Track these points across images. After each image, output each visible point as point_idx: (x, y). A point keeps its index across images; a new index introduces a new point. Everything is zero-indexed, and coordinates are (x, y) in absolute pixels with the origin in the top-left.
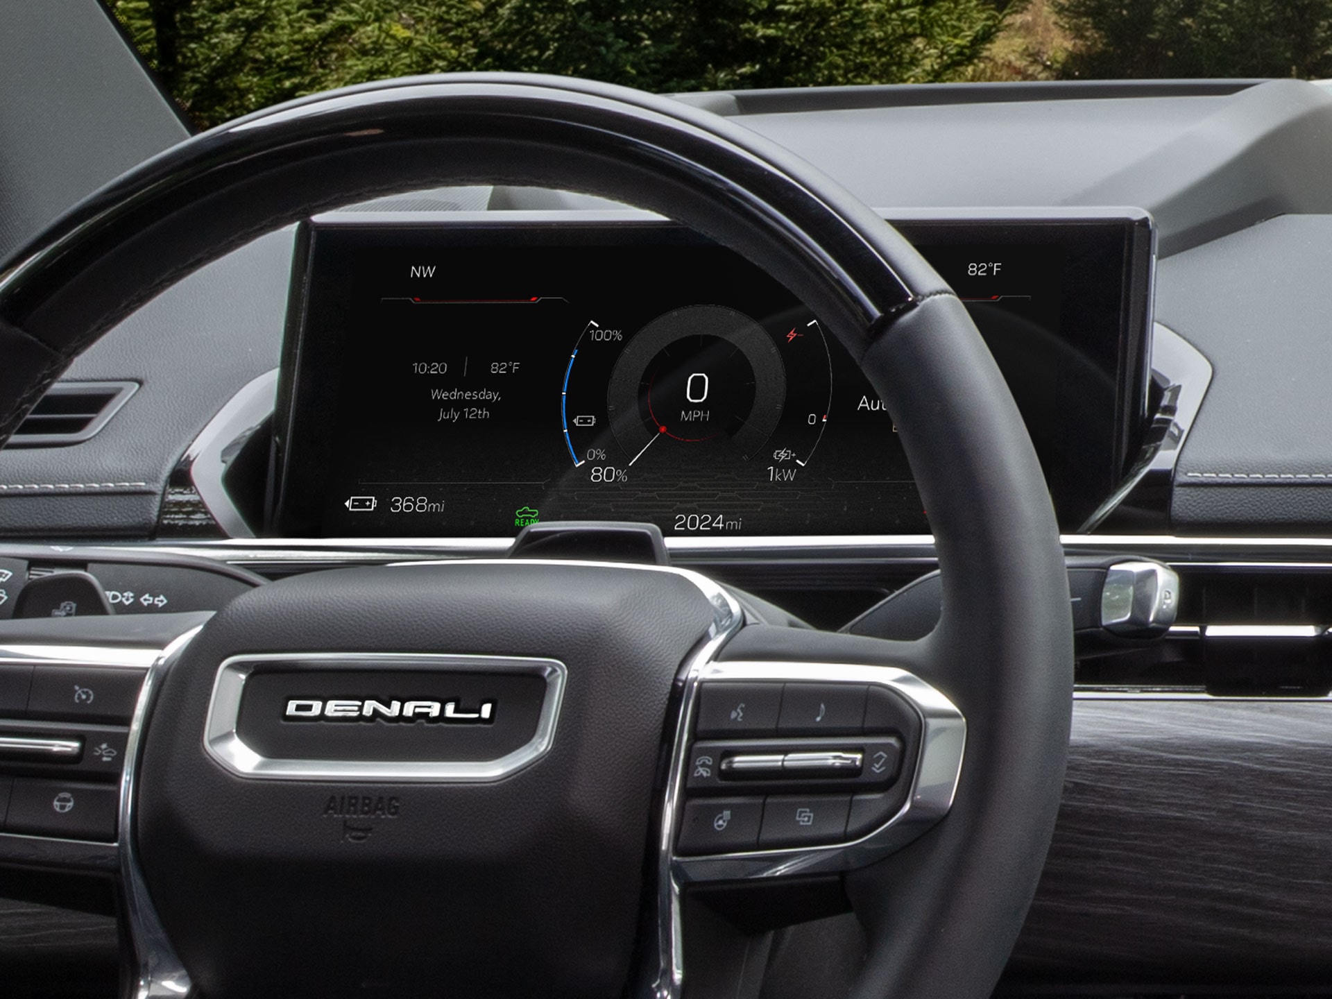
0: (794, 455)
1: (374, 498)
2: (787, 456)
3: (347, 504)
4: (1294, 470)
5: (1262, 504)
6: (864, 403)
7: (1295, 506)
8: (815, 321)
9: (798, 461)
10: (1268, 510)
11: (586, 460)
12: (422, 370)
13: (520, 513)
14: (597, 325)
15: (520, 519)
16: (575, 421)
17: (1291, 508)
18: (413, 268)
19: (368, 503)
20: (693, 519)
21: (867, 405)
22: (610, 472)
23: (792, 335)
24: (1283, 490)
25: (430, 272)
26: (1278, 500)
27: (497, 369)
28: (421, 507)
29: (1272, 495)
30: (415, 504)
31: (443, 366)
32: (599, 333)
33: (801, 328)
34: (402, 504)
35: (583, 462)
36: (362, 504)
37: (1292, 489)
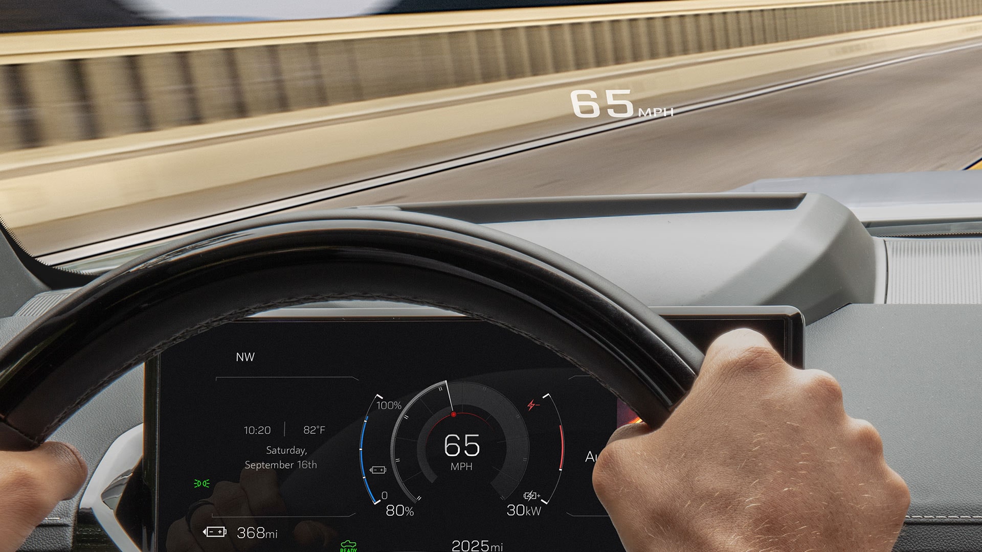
0: (539, 496)
1: (224, 528)
2: (534, 497)
3: (204, 532)
4: (934, 512)
5: (911, 538)
6: (590, 456)
7: (937, 540)
8: (548, 394)
9: (542, 500)
10: (917, 543)
11: (381, 499)
12: (252, 432)
13: (344, 545)
14: (382, 398)
15: (343, 548)
16: (371, 470)
17: (934, 541)
18: (238, 354)
19: (220, 532)
20: (465, 544)
21: (592, 458)
22: (400, 508)
23: (531, 405)
24: (926, 527)
25: (250, 357)
26: (923, 536)
27: (308, 430)
28: (261, 535)
29: (919, 531)
30: (256, 532)
31: (268, 429)
32: (384, 404)
33: (538, 399)
34: (246, 532)
35: (380, 501)
36: (216, 532)
37: (934, 527)
